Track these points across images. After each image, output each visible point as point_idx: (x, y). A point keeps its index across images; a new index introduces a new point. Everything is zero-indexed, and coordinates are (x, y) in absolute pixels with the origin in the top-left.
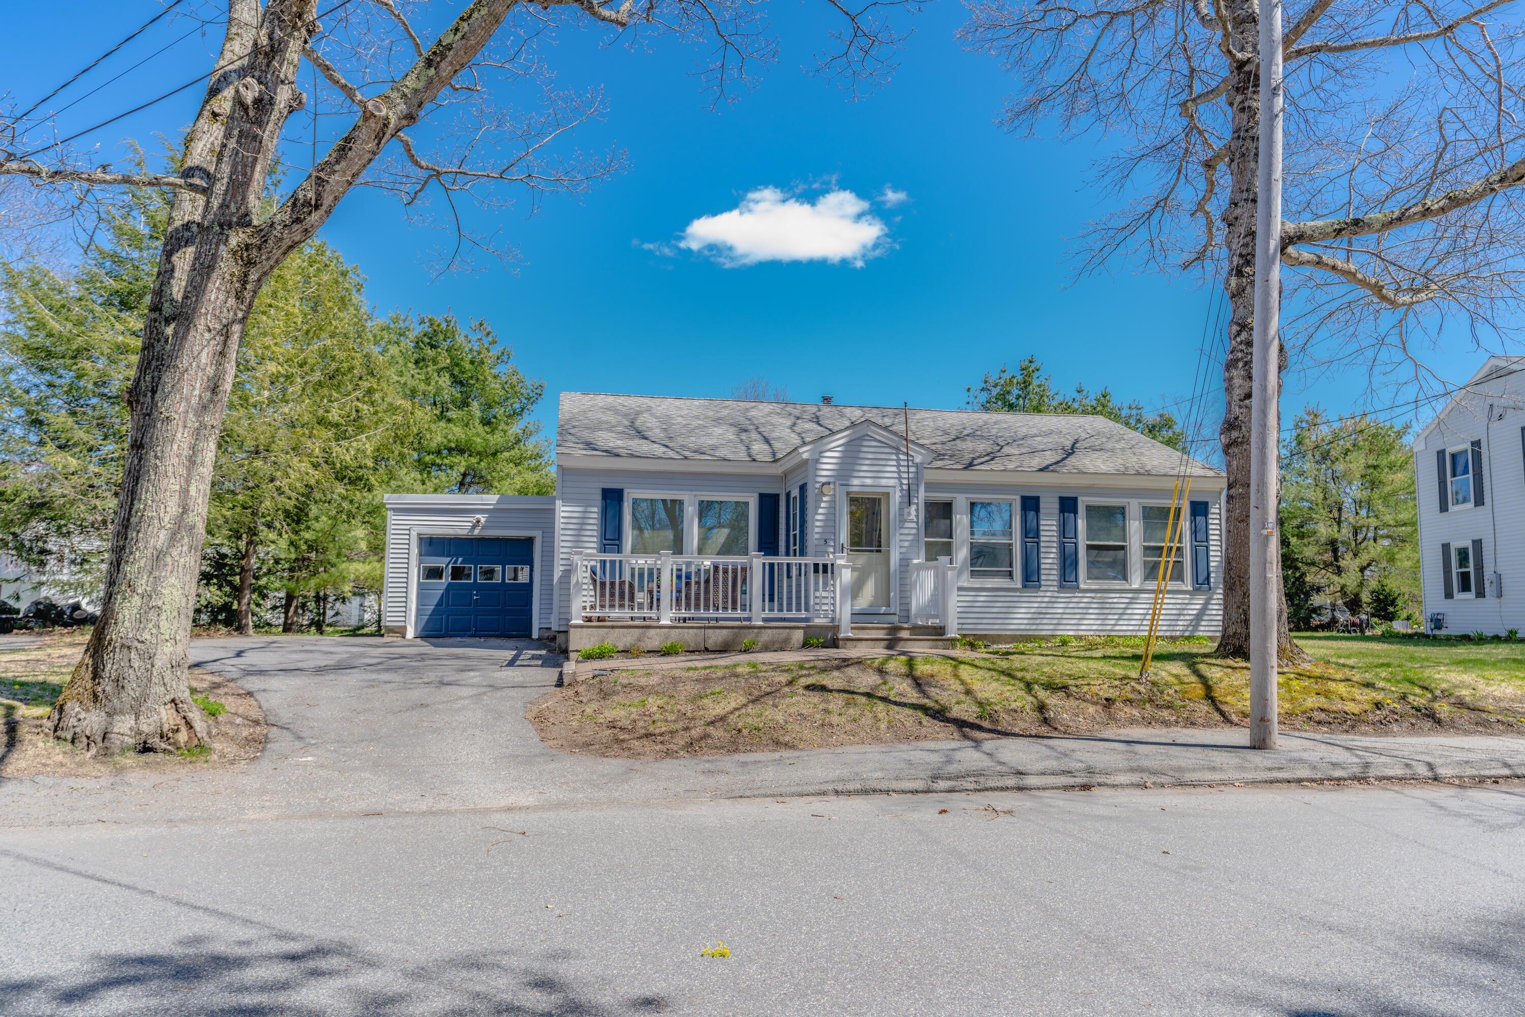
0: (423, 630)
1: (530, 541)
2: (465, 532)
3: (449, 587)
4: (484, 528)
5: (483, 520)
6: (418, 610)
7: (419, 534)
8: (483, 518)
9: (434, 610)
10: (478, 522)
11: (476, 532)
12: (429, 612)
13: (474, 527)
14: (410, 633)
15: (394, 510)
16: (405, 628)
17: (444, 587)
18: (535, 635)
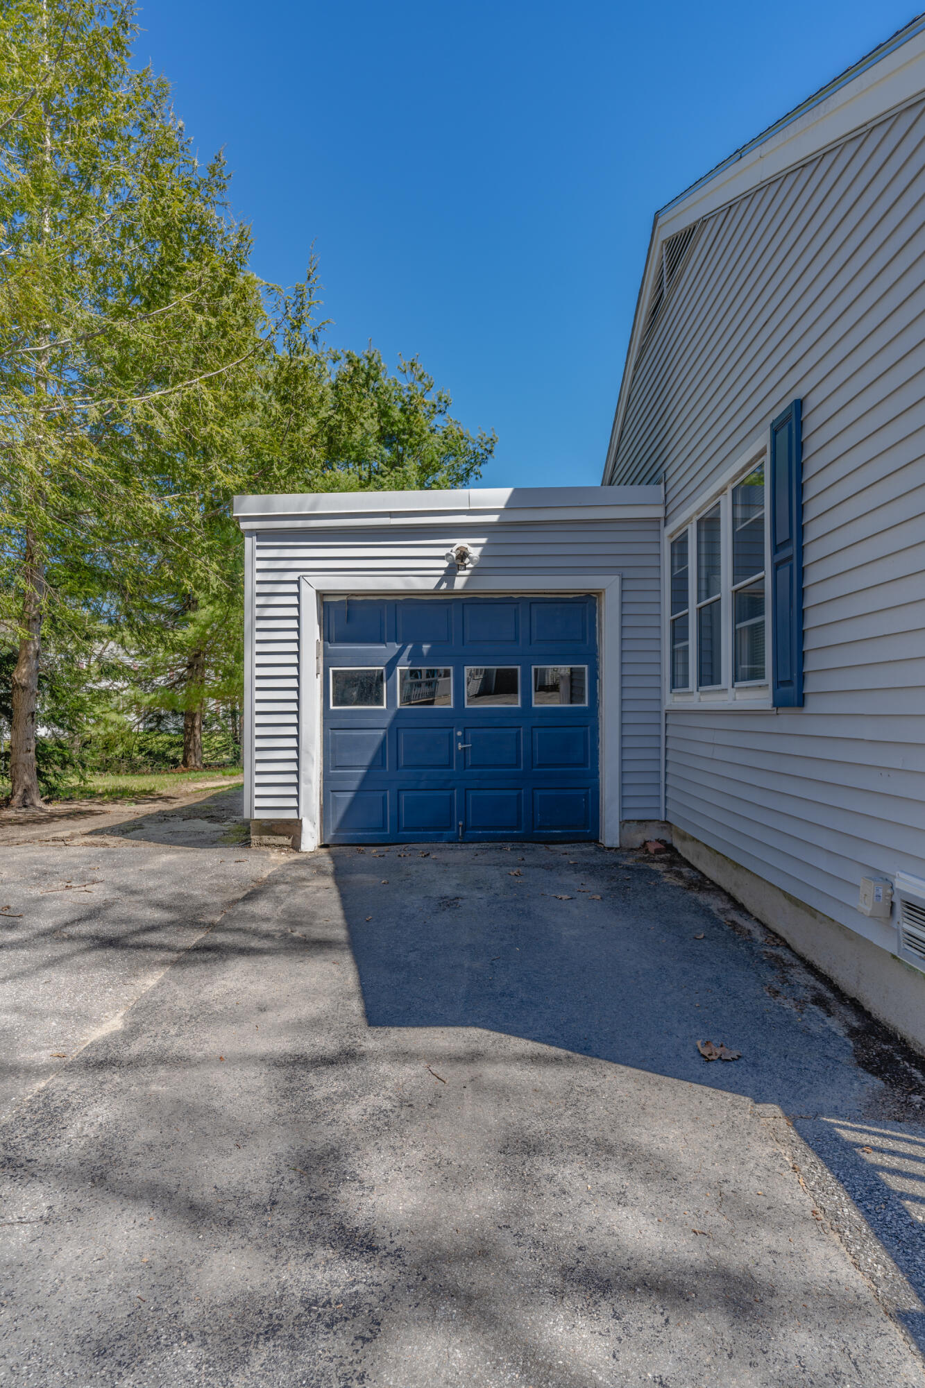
0: (339, 829)
1: (587, 602)
2: (430, 584)
3: (399, 722)
4: (478, 571)
5: (475, 553)
6: (326, 778)
7: (321, 595)
8: (474, 547)
9: (365, 779)
10: (463, 555)
11: (459, 583)
12: (354, 784)
13: (451, 572)
14: (311, 839)
15: (260, 534)
16: (297, 824)
17: (386, 722)
18: (611, 833)
